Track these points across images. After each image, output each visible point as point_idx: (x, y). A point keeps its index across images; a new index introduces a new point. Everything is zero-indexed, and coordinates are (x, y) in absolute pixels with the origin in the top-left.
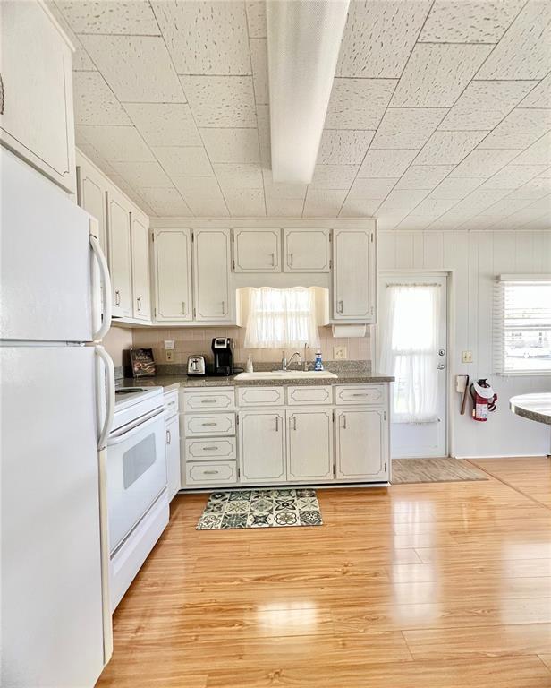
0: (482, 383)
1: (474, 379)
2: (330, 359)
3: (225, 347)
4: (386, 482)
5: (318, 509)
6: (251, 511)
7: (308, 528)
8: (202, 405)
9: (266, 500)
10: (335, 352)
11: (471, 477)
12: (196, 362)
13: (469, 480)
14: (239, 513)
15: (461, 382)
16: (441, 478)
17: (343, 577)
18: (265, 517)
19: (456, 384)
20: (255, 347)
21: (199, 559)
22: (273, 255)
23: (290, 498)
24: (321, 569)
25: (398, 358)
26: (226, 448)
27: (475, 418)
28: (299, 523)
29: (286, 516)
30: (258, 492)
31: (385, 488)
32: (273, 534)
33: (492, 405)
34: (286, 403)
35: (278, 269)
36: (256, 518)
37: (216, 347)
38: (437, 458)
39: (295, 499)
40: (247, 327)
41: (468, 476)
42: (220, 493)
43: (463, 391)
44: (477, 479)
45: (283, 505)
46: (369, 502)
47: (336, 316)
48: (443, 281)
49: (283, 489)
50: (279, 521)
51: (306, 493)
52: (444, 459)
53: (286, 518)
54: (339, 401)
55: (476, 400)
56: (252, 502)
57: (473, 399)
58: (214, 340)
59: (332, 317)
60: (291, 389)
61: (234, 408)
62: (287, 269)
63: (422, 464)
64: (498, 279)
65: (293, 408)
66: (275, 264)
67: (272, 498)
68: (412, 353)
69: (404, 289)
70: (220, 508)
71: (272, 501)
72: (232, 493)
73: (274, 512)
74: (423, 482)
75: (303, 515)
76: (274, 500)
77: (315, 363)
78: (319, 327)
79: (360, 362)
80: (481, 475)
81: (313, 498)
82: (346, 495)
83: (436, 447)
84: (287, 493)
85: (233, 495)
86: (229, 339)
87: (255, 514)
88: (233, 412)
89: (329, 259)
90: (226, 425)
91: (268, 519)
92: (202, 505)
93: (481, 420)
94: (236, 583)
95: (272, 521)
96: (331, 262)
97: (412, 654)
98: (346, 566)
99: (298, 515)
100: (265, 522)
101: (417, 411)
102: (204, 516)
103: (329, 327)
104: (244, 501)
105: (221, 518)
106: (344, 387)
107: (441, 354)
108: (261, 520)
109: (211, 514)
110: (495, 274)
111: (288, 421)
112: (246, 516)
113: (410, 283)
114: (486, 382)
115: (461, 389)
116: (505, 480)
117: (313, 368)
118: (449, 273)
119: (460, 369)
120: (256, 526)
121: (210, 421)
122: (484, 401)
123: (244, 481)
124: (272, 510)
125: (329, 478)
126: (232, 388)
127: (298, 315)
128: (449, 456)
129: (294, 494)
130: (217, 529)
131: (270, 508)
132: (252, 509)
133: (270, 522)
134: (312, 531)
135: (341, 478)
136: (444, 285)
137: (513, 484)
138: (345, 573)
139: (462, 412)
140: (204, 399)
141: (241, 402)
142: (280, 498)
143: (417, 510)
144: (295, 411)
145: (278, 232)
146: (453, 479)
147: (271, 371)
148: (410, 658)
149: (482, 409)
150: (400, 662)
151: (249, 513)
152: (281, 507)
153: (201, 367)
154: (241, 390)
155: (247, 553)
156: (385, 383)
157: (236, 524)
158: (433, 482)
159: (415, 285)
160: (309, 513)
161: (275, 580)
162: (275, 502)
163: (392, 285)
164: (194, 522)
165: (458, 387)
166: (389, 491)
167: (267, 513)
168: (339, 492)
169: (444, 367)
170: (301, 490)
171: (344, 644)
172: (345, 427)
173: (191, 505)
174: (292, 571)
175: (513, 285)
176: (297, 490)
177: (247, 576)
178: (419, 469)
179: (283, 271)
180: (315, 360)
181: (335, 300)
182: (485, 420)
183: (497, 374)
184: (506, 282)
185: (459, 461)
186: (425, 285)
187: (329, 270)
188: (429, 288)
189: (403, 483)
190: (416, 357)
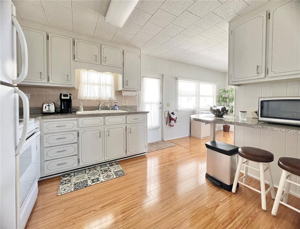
0: (173, 113)
1: (170, 113)
2: (120, 105)
3: (68, 98)
4: (145, 153)
5: (121, 169)
6: (88, 178)
7: (120, 178)
8: (57, 128)
9: (95, 171)
10: (123, 102)
11: (171, 146)
12: (49, 106)
13: (171, 147)
14: (82, 180)
15: (167, 113)
16: (163, 148)
17: (141, 192)
18: (98, 179)
19: (165, 114)
20: (84, 99)
21: (65, 210)
22: (96, 56)
23: (107, 167)
24: (131, 192)
25: (147, 105)
26: (71, 150)
27: (170, 126)
28: (115, 177)
29: (108, 175)
30: (89, 168)
31: (145, 155)
32: (104, 185)
33: (175, 121)
34: (104, 124)
35: (99, 63)
36: (93, 180)
37: (63, 98)
38: (159, 141)
39: (110, 167)
40: (79, 89)
41: (170, 145)
42: (67, 174)
43: (167, 117)
44: (174, 146)
45: (105, 171)
46: (141, 161)
47: (125, 87)
48: (161, 77)
49: (101, 164)
50: (105, 178)
51: (114, 163)
52: (161, 141)
53: (108, 176)
54: (128, 122)
55: (171, 119)
56: (88, 174)
57: (170, 119)
58: (61, 94)
59: (123, 87)
60: (107, 118)
61: (77, 129)
62: (103, 63)
63: (155, 144)
64: (177, 79)
65: (108, 126)
66: (97, 60)
67: (98, 169)
68: (151, 103)
69: (148, 79)
70: (70, 181)
71: (98, 171)
72: (74, 172)
73: (101, 175)
74: (157, 150)
75: (116, 173)
76: (99, 170)
77: (114, 107)
78: (115, 91)
79: (133, 106)
80: (174, 145)
81: (118, 165)
82: (131, 161)
83: (159, 137)
84: (104, 166)
85: (76, 173)
86: (70, 94)
87: (91, 179)
88: (76, 131)
89: (122, 62)
90: (72, 138)
91: (99, 179)
92: (58, 182)
93: (172, 126)
94: (92, 213)
95: (101, 179)
96: (123, 63)
97: (173, 209)
98: (141, 188)
99: (113, 173)
100: (98, 180)
101: (153, 125)
102: (61, 187)
103: (121, 92)
104: (83, 174)
105: (73, 186)
106: (130, 116)
107: (160, 103)
108: (96, 180)
109: (65, 185)
110: (176, 77)
111: (105, 133)
112: (87, 181)
113: (150, 77)
114: (174, 113)
115: (166, 116)
116: (181, 145)
117: (113, 109)
118: (163, 75)
119: (166, 109)
120: (94, 184)
121: (62, 136)
122: (173, 119)
123: (82, 165)
124: (100, 175)
125: (124, 155)
126: (76, 118)
127: (106, 85)
128: (163, 140)
129: (108, 165)
130: (71, 192)
131: (99, 174)
132: (89, 177)
133: (100, 180)
134: (122, 178)
135: (129, 154)
136: (161, 79)
137: (183, 146)
138: (141, 190)
139: (167, 124)
140: (57, 125)
141: (81, 125)
142: (102, 169)
143: (153, 162)
144: (109, 128)
145: (99, 46)
146: (166, 147)
147: (93, 110)
148: (173, 211)
149: (173, 122)
150: (171, 213)
151: (88, 179)
152: (104, 172)
153: (52, 109)
154: (81, 119)
155: (94, 197)
156: (146, 114)
157: (82, 186)
158: (161, 150)
159: (152, 78)
160: (118, 171)
161: (112, 204)
162: (100, 171)
163: (145, 77)
164: (55, 192)
165: (166, 115)
166: (146, 156)
167: (98, 177)
168: (128, 160)
169: (161, 108)
170: (111, 163)
171: (150, 217)
172: (130, 132)
173: (49, 185)
174: (119, 197)
175: (181, 81)
176: (109, 163)
177: (97, 208)
178: (155, 146)
179: (101, 64)
180: (114, 105)
181: (125, 80)
182: (173, 126)
183: (176, 110)
184: (179, 80)
185: (166, 141)
186: (156, 78)
187: (122, 67)
188: (156, 79)
189: (151, 152)
190: (152, 104)
